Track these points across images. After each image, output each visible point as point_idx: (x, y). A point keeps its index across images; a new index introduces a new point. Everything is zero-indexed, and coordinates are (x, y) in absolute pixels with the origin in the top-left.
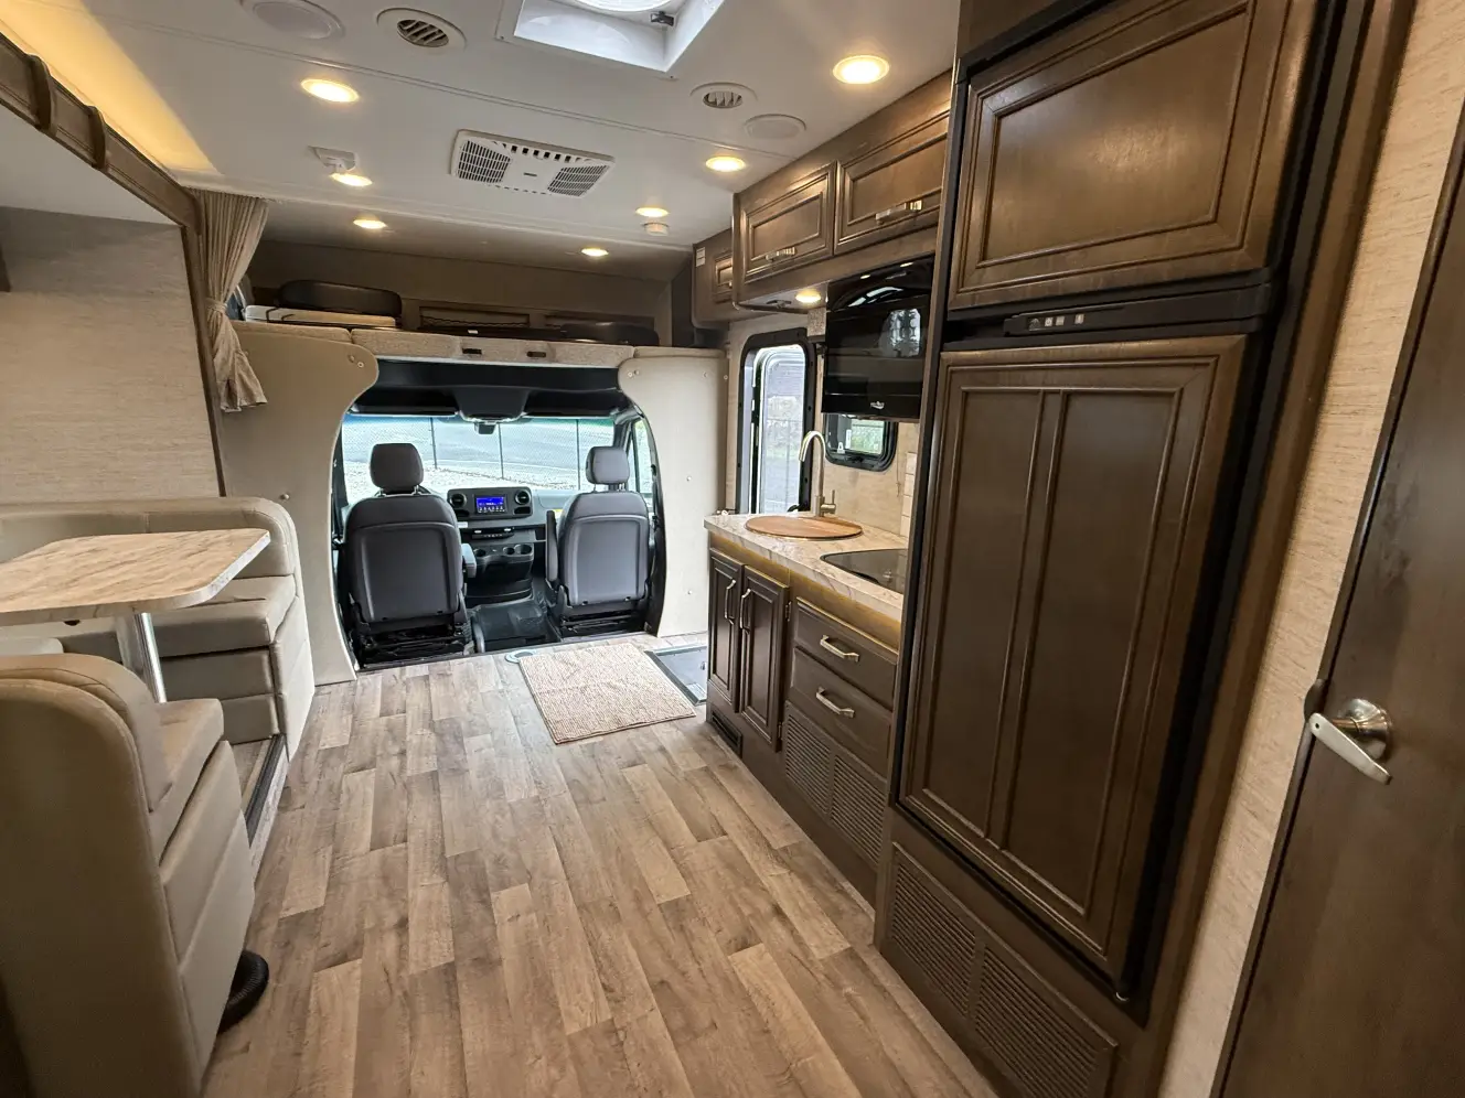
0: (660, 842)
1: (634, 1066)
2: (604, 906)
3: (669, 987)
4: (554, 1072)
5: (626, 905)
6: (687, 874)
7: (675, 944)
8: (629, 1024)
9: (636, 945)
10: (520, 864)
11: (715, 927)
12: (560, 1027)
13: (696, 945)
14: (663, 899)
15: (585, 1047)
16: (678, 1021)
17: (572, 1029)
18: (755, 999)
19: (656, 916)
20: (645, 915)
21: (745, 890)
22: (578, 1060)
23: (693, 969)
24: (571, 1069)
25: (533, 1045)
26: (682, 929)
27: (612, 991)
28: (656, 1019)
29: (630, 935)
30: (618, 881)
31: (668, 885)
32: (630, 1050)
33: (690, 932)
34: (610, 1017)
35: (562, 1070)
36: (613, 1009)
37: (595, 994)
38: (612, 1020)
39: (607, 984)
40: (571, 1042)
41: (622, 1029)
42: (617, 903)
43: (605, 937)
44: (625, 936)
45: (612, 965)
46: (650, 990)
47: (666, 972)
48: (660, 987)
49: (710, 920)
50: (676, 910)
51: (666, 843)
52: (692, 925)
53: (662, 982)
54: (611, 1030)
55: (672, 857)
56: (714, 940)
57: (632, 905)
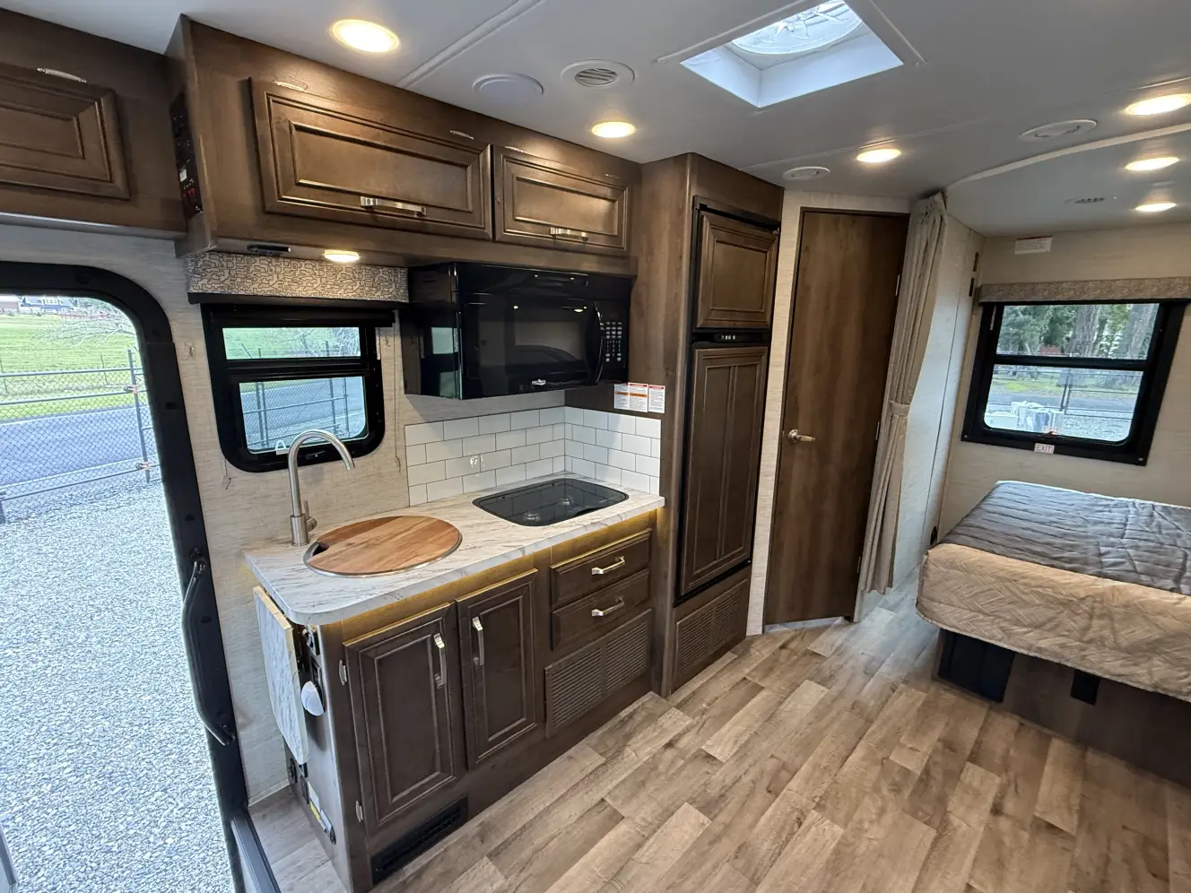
0: (641, 851)
1: (825, 786)
2: (740, 863)
3: (769, 787)
4: (866, 825)
5: (727, 847)
6: (668, 813)
7: (736, 797)
8: (808, 799)
9: (756, 821)
11: (707, 777)
12: (843, 837)
13: (728, 781)
14: (703, 818)
15: (841, 815)
16: (784, 775)
17: (839, 830)
19: (723, 818)
20: (728, 826)
21: (661, 768)
22: (849, 817)
23: (746, 779)
24: (856, 817)
25: (868, 847)
26: (721, 796)
27: (799, 819)
28: (795, 784)
29: (752, 826)
30: (708, 866)
31: (688, 824)
32: (819, 792)
33: (720, 790)
34: (813, 811)
35: (861, 822)
36: (808, 811)
37: (809, 828)
38: (814, 809)
39: (796, 825)
40: (845, 825)
41: (814, 801)
42: (732, 854)
43: (766, 846)
44: (756, 830)
45: (782, 828)
46: (780, 796)
47: (763, 793)
48: (774, 791)
49: (702, 781)
50: (709, 807)
51: (639, 846)
52: (714, 792)
53: (770, 791)
54: (820, 807)
55: (654, 831)
56: (718, 774)
57: (725, 840)
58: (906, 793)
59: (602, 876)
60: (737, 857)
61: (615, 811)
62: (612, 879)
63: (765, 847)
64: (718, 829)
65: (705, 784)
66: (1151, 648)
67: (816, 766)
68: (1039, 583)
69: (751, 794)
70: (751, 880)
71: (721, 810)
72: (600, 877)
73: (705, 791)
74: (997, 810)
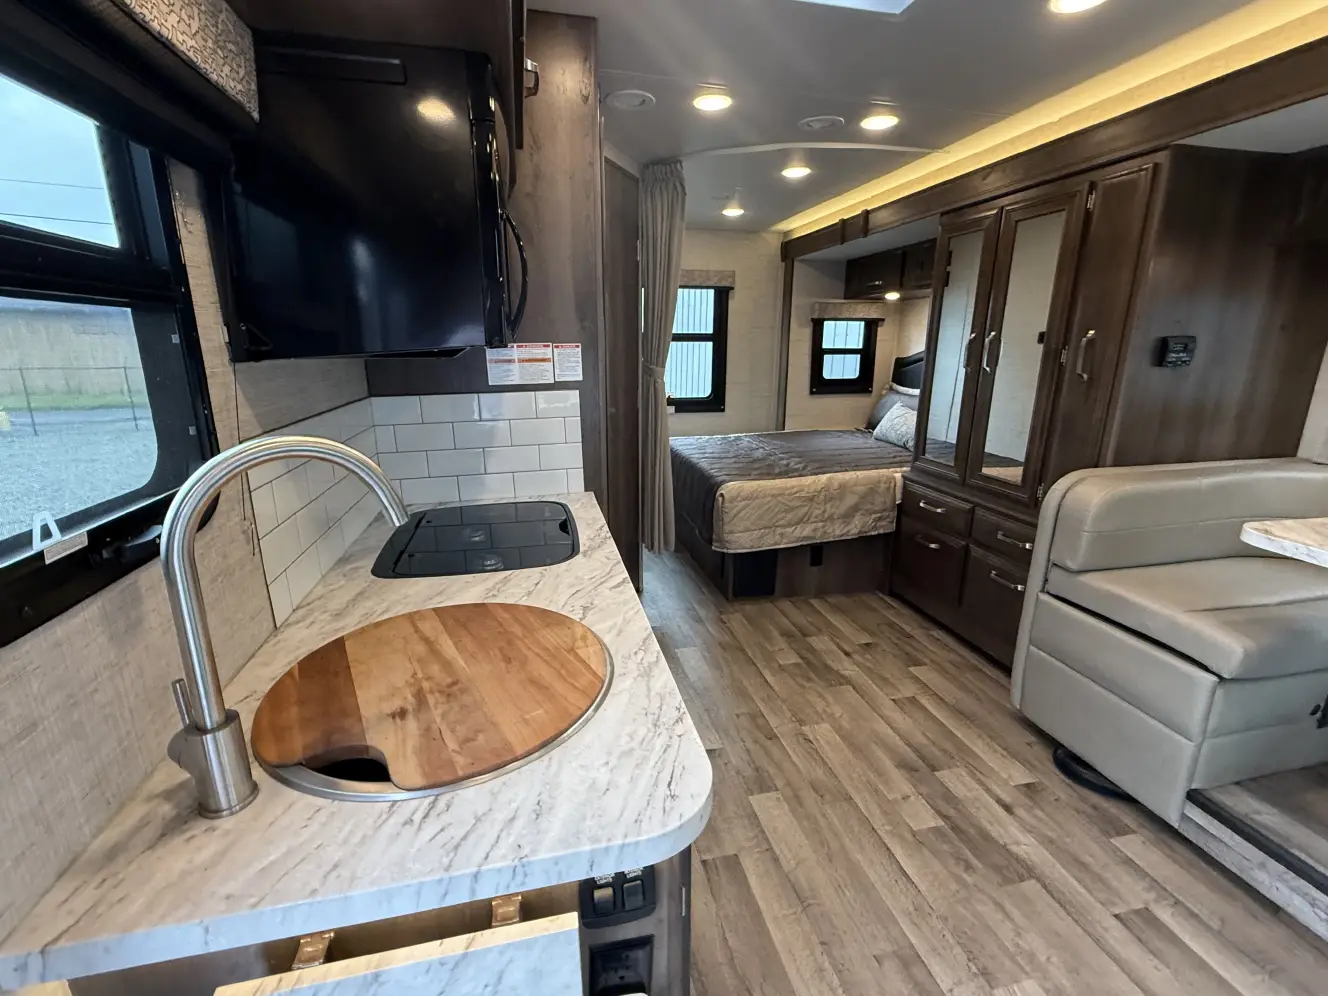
0: (783, 862)
2: (828, 797)
3: (766, 737)
4: (829, 711)
5: (809, 797)
6: (753, 817)
7: (764, 762)
8: (790, 723)
9: (794, 764)
10: (935, 853)
12: (833, 727)
13: (745, 757)
14: (773, 795)
15: (815, 717)
16: (760, 721)
17: (826, 726)
18: (709, 724)
19: (779, 783)
20: (789, 784)
22: (818, 714)
23: (750, 744)
24: (820, 711)
25: (847, 722)
26: (757, 770)
27: (806, 739)
28: (773, 722)
29: (797, 768)
30: (821, 820)
32: (789, 715)
33: (751, 766)
34: (803, 728)
35: (825, 711)
36: (802, 730)
37: (816, 740)
38: (801, 726)
39: (810, 744)
40: (824, 720)
41: (794, 722)
42: (817, 797)
44: (803, 770)
45: (809, 754)
46: (779, 735)
47: (769, 743)
48: (772, 737)
49: (733, 773)
50: (763, 785)
51: (776, 860)
52: (749, 772)
53: (771, 739)
54: (801, 722)
55: (767, 839)
57: (802, 794)
58: (812, 675)
59: (795, 910)
60: (822, 797)
61: (726, 859)
62: (802, 903)
63: (819, 773)
64: (789, 792)
65: (738, 773)
66: (855, 509)
67: (763, 700)
68: (795, 490)
69: (768, 754)
70: (846, 799)
71: (772, 780)
72: (795, 913)
73: (744, 777)
74: (847, 654)
